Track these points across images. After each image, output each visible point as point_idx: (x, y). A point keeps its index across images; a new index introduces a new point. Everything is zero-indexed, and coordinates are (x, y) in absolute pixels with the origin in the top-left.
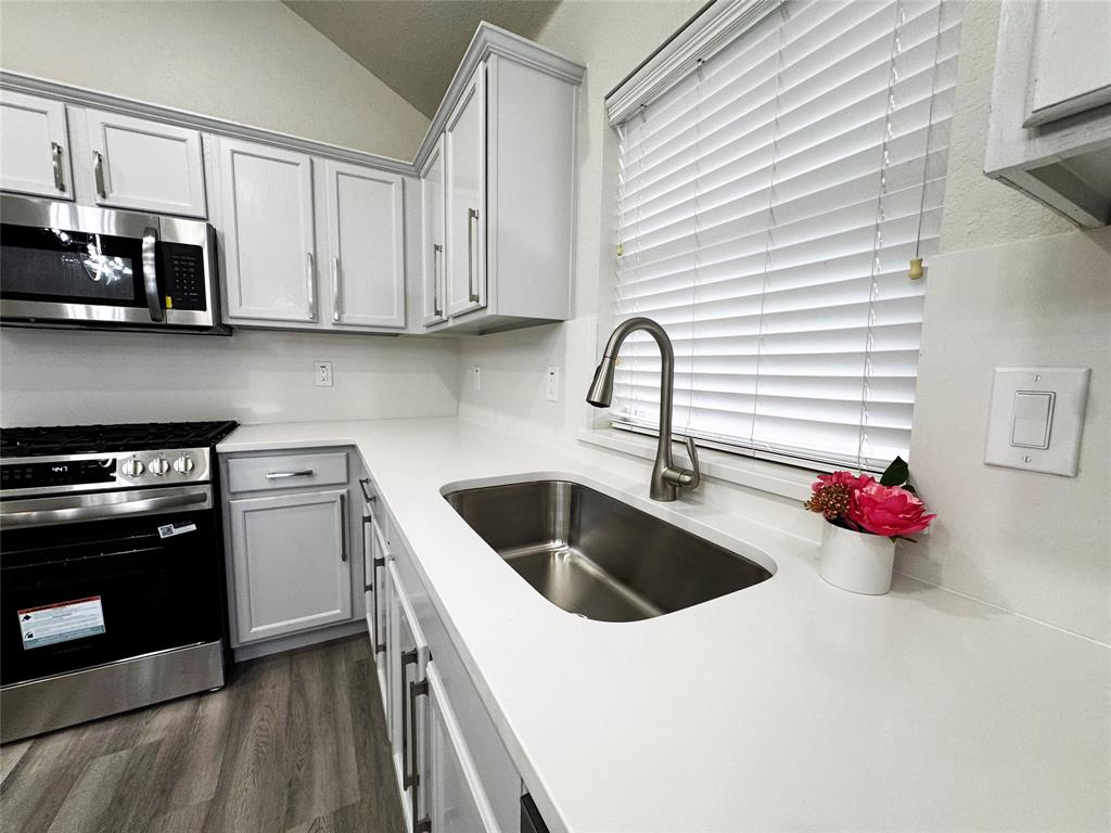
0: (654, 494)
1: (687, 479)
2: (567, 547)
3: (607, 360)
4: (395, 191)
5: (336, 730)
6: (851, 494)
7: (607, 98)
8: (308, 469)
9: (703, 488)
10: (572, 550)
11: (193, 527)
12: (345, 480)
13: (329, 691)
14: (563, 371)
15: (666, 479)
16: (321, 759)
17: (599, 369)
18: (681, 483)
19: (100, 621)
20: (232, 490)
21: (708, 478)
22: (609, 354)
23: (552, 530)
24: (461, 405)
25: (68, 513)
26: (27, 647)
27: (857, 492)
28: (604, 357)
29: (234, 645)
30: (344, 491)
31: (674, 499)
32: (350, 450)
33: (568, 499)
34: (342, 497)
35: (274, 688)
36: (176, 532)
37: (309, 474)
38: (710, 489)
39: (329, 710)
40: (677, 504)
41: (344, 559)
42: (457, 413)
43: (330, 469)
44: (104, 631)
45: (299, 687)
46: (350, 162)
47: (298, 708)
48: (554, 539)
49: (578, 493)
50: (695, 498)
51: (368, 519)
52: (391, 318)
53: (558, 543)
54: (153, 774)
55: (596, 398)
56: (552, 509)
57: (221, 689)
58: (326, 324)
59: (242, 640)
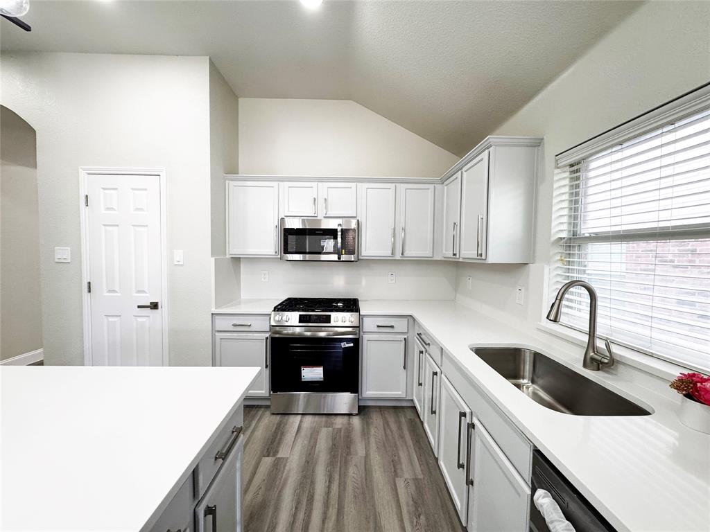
0: (585, 365)
1: (606, 361)
2: (531, 384)
3: (558, 301)
4: (430, 193)
5: (406, 445)
6: (695, 384)
7: (557, 156)
8: (392, 324)
9: (616, 366)
10: (534, 386)
11: (352, 345)
12: (406, 331)
13: (400, 428)
14: (527, 289)
15: (593, 359)
16: (403, 455)
17: (553, 304)
18: (602, 363)
19: (322, 376)
20: (364, 330)
21: (618, 362)
22: (559, 298)
23: (522, 374)
24: (458, 295)
25: (322, 334)
26: (303, 380)
27: (699, 385)
28: (556, 299)
29: (360, 397)
30: (406, 337)
31: (598, 370)
32: (411, 318)
33: (532, 359)
34: (405, 339)
35: (376, 419)
36: (347, 345)
37: (392, 327)
38: (621, 368)
39: (402, 437)
40: (600, 373)
41: (404, 368)
42: (455, 298)
43: (401, 325)
44: (322, 380)
45: (386, 423)
46: (411, 183)
47: (389, 432)
48: (523, 379)
49: (537, 357)
50: (611, 371)
51: (421, 352)
52: (426, 252)
53: (525, 381)
54: (342, 439)
55: (552, 317)
56: (522, 362)
57: (357, 415)
58: (398, 256)
59: (363, 396)
